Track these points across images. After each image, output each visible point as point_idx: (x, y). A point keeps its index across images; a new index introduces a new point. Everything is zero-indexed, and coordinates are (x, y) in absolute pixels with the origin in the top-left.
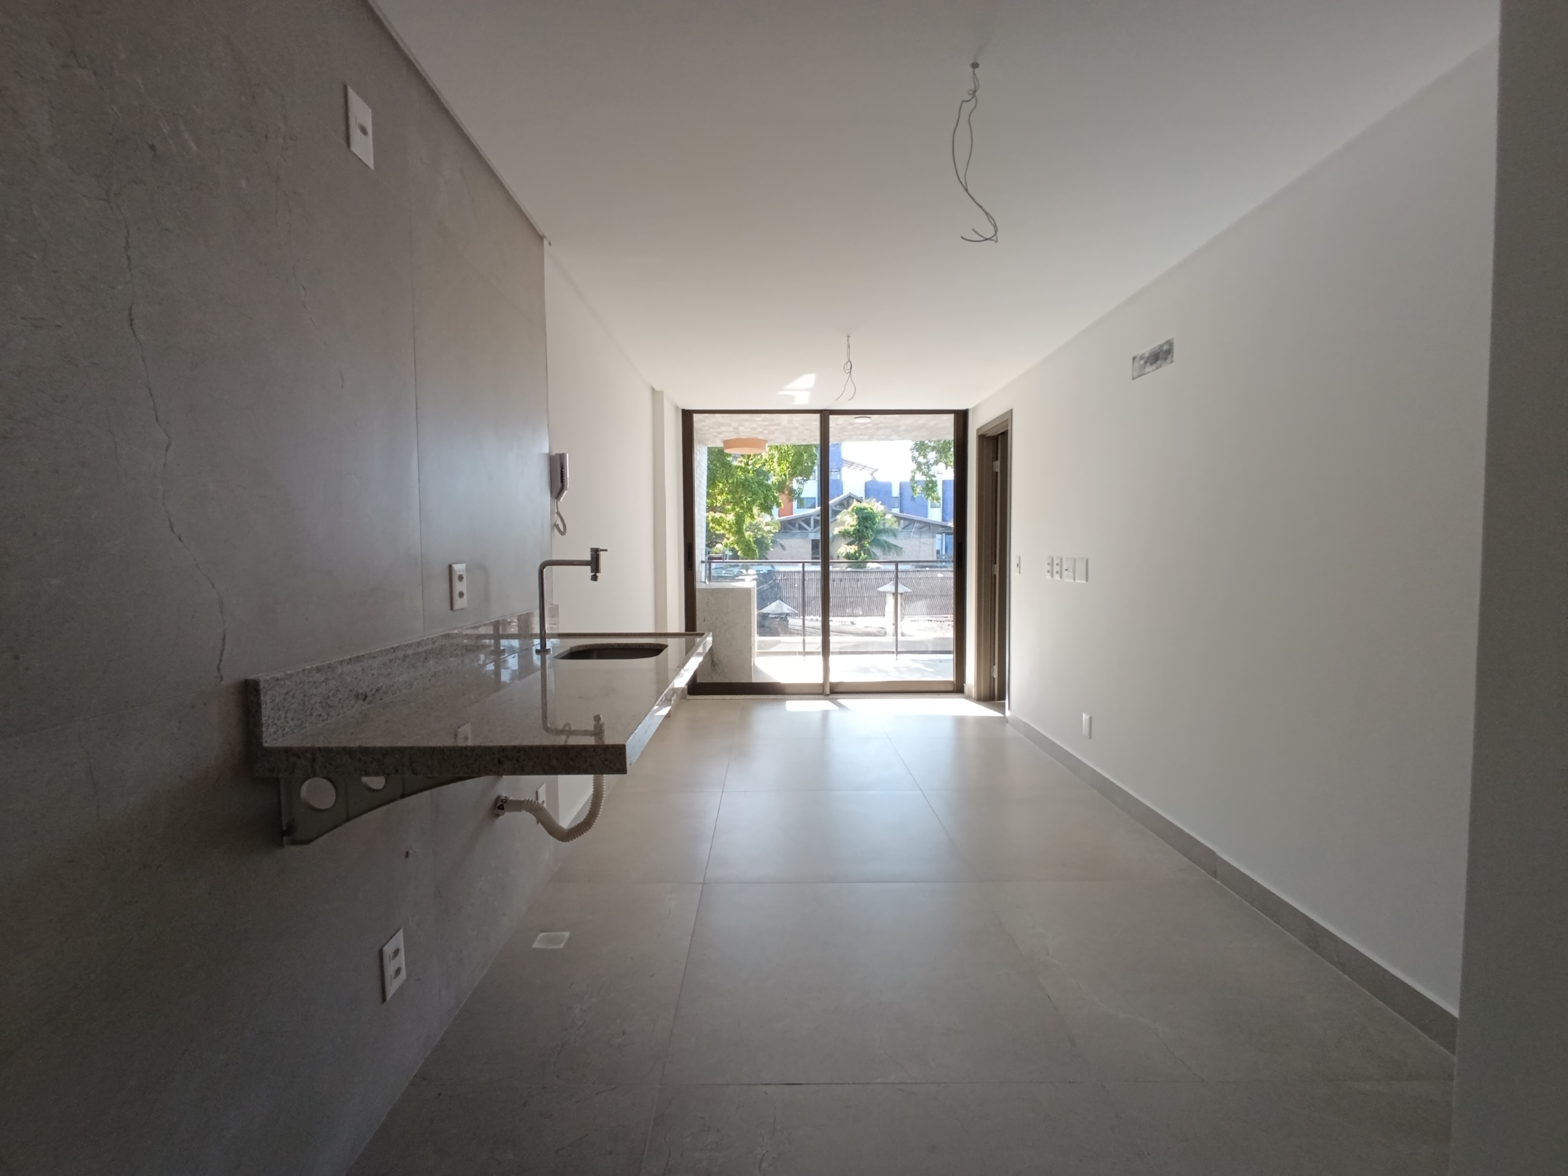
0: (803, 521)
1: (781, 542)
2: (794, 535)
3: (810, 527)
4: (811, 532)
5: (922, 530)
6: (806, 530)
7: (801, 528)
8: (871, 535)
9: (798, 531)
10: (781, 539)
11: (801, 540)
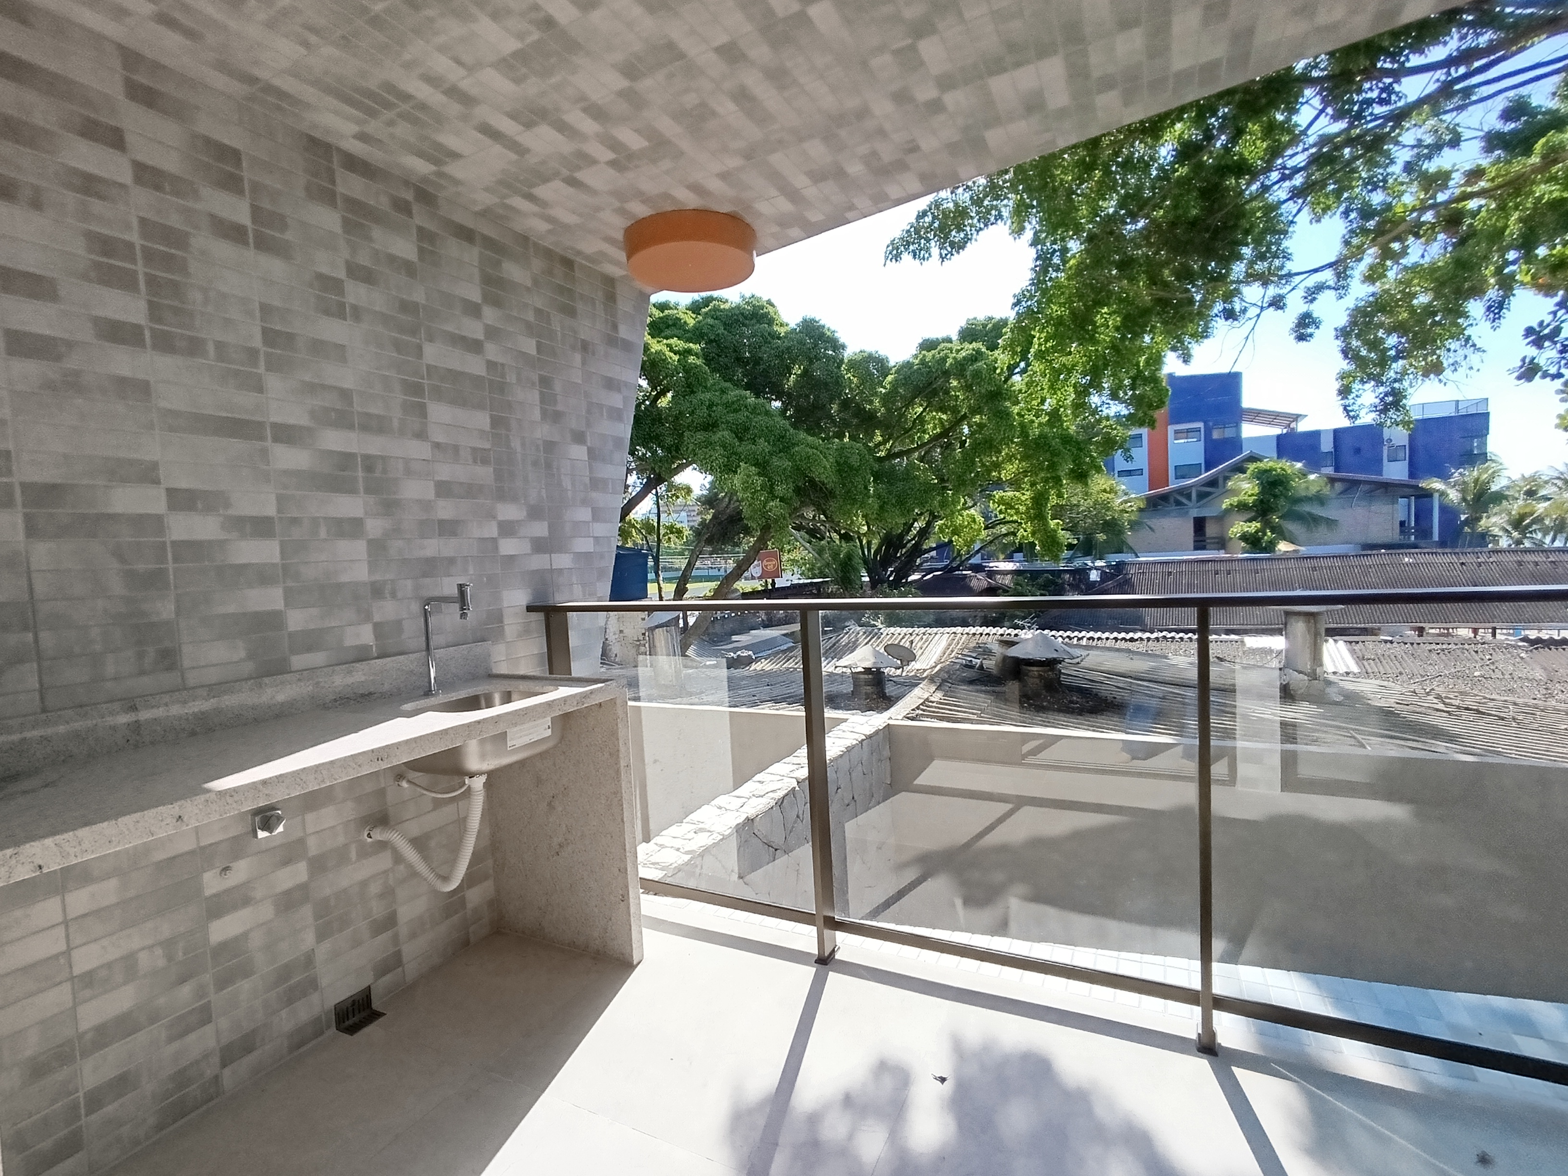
0: (1178, 494)
1: (1150, 523)
3: (1190, 500)
4: (1192, 508)
5: (1372, 494)
6: (1185, 505)
7: (1178, 503)
8: (1282, 506)
9: (1174, 508)
10: (1150, 518)
11: (1178, 518)
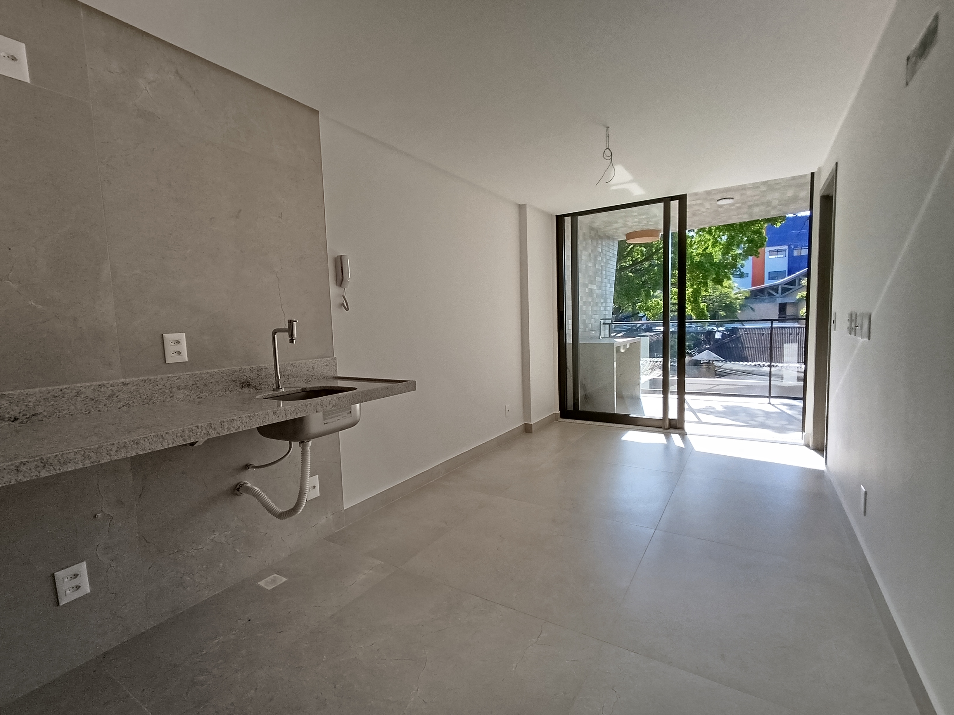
0: (770, 289)
1: (752, 306)
2: (762, 301)
3: (777, 293)
4: (778, 298)
6: (774, 296)
7: (770, 295)
9: (767, 297)
10: (752, 303)
11: (770, 304)
